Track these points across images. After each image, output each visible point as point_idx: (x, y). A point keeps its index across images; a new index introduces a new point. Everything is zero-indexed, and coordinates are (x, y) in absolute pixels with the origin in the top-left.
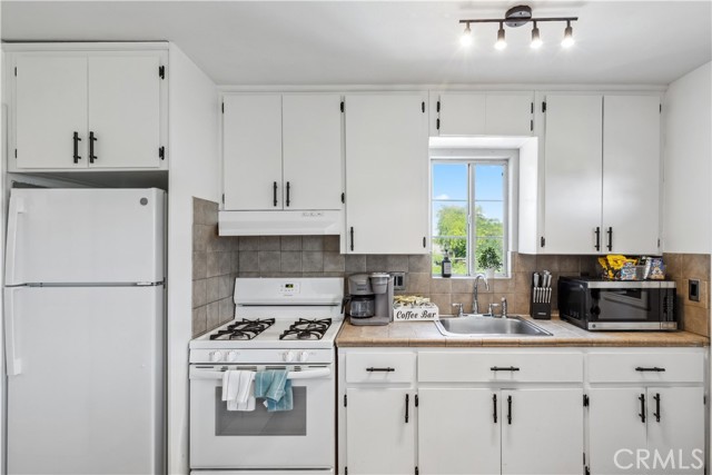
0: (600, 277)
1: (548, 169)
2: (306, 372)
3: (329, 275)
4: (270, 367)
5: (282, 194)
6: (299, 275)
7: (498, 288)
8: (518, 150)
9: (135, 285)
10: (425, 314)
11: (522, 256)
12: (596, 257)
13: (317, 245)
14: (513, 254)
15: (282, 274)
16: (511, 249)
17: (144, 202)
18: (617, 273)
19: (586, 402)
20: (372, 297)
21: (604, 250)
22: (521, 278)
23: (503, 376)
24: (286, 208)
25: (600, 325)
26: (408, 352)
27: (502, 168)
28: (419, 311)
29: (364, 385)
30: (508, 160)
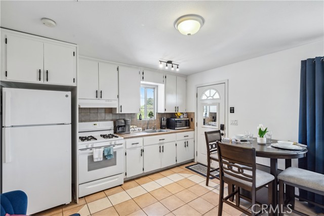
0: (176, 118)
1: (166, 92)
2: (116, 147)
3: (107, 120)
4: (105, 147)
5: (99, 94)
6: (97, 121)
7: (153, 122)
8: (157, 86)
9: (64, 124)
10: (139, 130)
11: (158, 113)
12: (175, 113)
13: (103, 111)
14: (157, 113)
15: (90, 121)
16: (156, 112)
17: (67, 96)
18: (179, 117)
19: (176, 145)
20: (124, 126)
21: (177, 112)
22: (158, 119)
23: (162, 141)
24: (100, 99)
25: (178, 128)
26: (141, 138)
27: (153, 90)
28: (137, 129)
29: (130, 149)
30: (155, 88)
